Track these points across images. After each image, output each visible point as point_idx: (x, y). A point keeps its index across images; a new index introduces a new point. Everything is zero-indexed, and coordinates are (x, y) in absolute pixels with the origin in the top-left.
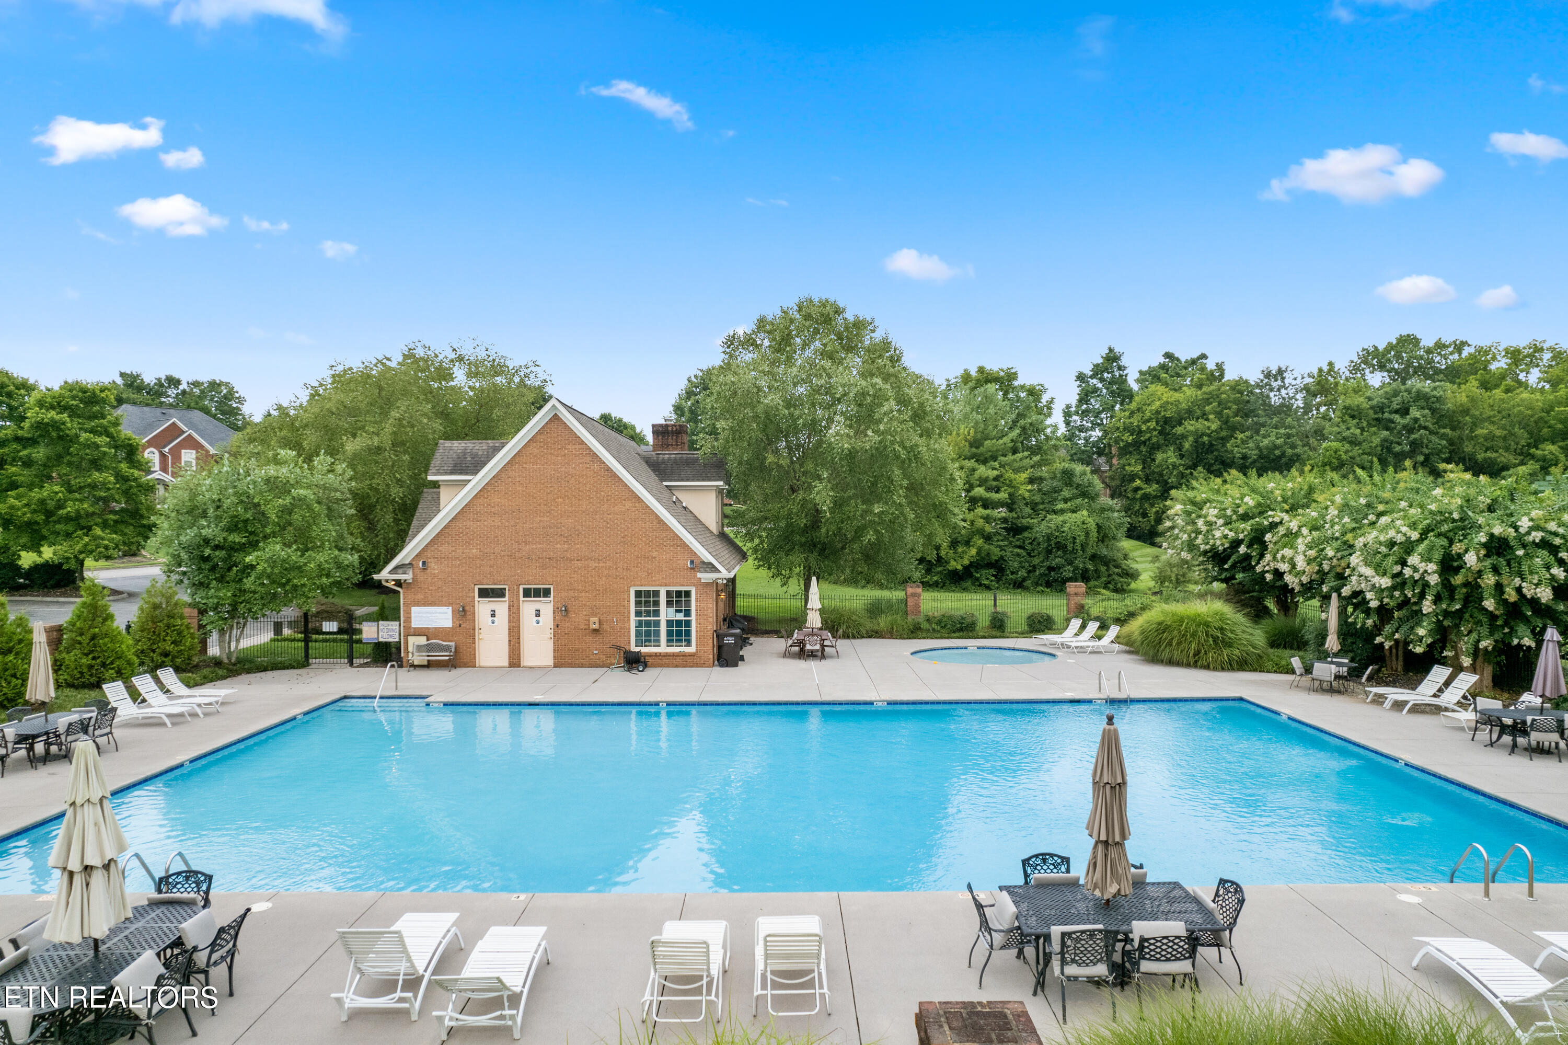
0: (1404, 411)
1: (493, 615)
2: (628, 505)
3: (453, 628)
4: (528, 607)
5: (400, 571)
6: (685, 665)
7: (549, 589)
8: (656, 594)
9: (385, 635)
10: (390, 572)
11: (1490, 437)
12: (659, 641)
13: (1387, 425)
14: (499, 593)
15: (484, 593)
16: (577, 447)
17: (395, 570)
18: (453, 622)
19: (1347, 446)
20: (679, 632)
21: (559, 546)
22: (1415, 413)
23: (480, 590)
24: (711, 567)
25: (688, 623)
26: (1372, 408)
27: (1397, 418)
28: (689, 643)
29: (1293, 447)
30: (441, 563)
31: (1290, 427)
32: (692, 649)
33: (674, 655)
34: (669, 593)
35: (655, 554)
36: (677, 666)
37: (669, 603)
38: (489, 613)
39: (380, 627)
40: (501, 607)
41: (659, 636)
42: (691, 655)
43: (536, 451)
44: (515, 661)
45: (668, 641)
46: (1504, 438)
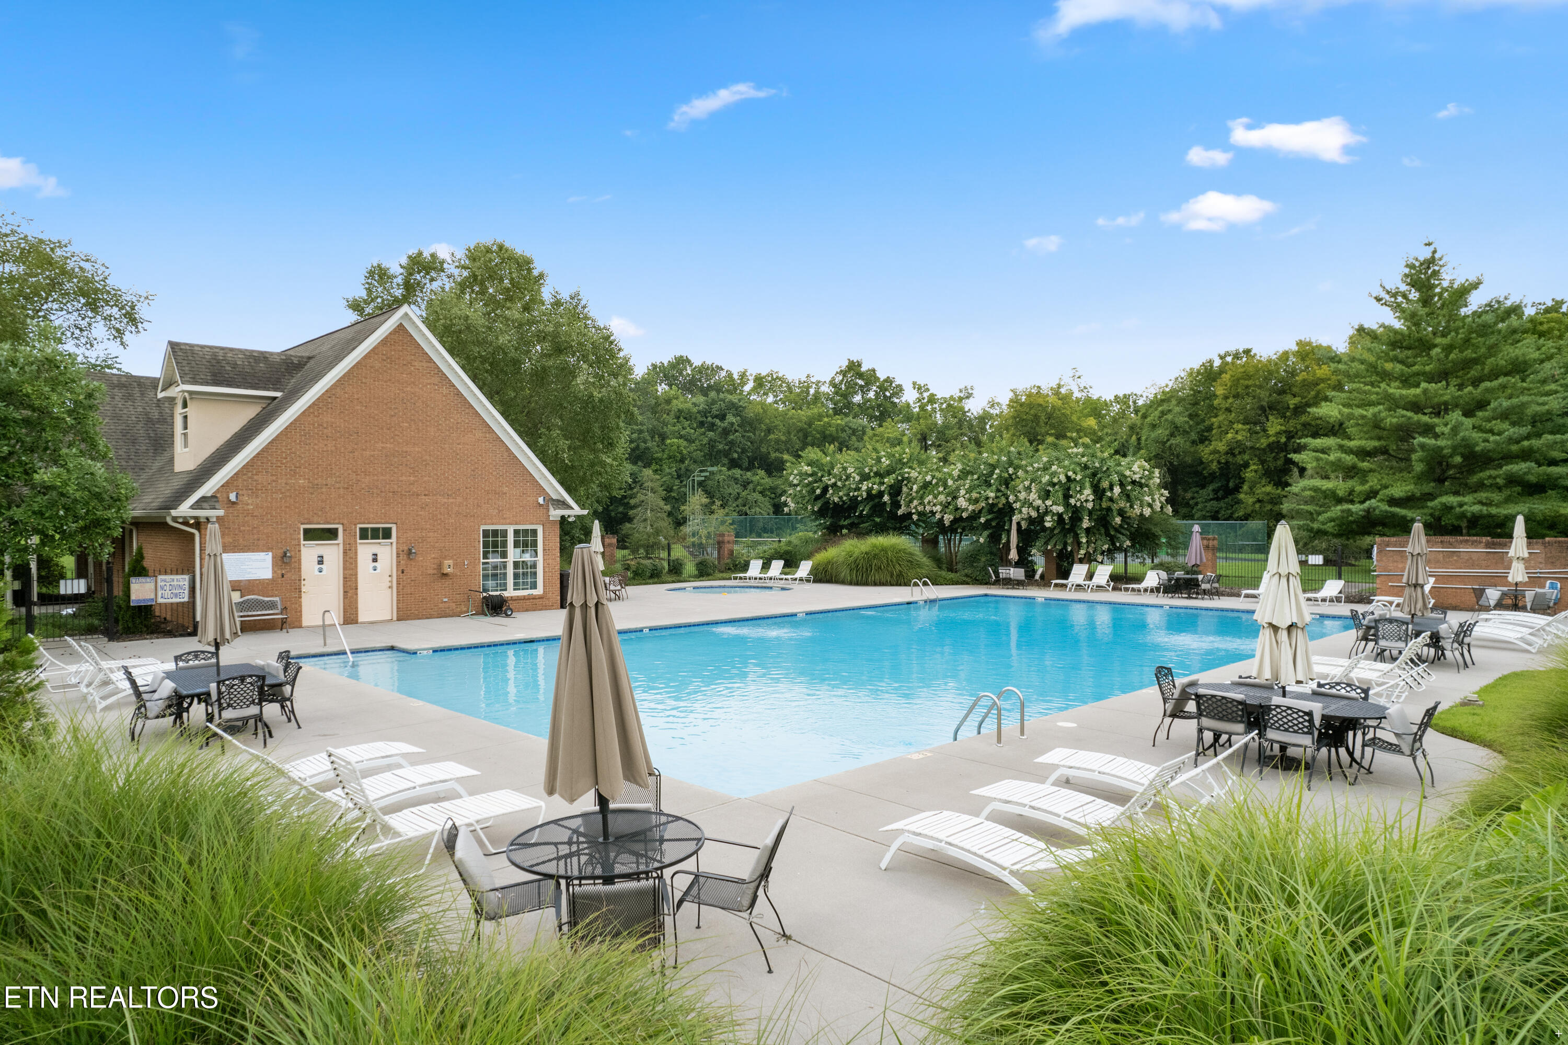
0: (722, 417)
1: (321, 562)
2: (479, 434)
3: (273, 580)
4: (365, 550)
5: (205, 505)
6: (535, 608)
7: (390, 529)
8: (504, 533)
9: (167, 593)
10: (192, 507)
11: (777, 441)
12: (505, 584)
13: (712, 427)
14: (331, 534)
15: (311, 535)
16: (425, 364)
17: (198, 505)
18: (274, 572)
19: (685, 443)
20: (525, 573)
21: (404, 478)
22: (730, 418)
23: (306, 532)
24: (563, 504)
25: (534, 566)
26: (699, 412)
27: (717, 421)
28: (534, 586)
29: (645, 442)
30: (257, 497)
31: (641, 424)
32: (539, 591)
33: (524, 598)
34: (516, 532)
35: (505, 489)
36: (527, 610)
37: (516, 545)
38: (316, 560)
39: (160, 584)
40: (332, 552)
41: (505, 579)
42: (541, 597)
43: (377, 365)
44: (350, 617)
45: (515, 584)
46: (786, 442)
